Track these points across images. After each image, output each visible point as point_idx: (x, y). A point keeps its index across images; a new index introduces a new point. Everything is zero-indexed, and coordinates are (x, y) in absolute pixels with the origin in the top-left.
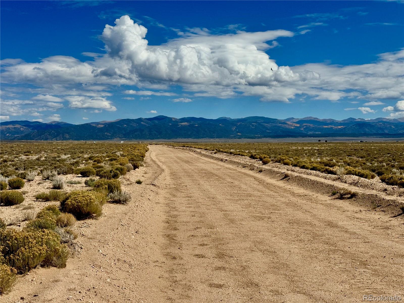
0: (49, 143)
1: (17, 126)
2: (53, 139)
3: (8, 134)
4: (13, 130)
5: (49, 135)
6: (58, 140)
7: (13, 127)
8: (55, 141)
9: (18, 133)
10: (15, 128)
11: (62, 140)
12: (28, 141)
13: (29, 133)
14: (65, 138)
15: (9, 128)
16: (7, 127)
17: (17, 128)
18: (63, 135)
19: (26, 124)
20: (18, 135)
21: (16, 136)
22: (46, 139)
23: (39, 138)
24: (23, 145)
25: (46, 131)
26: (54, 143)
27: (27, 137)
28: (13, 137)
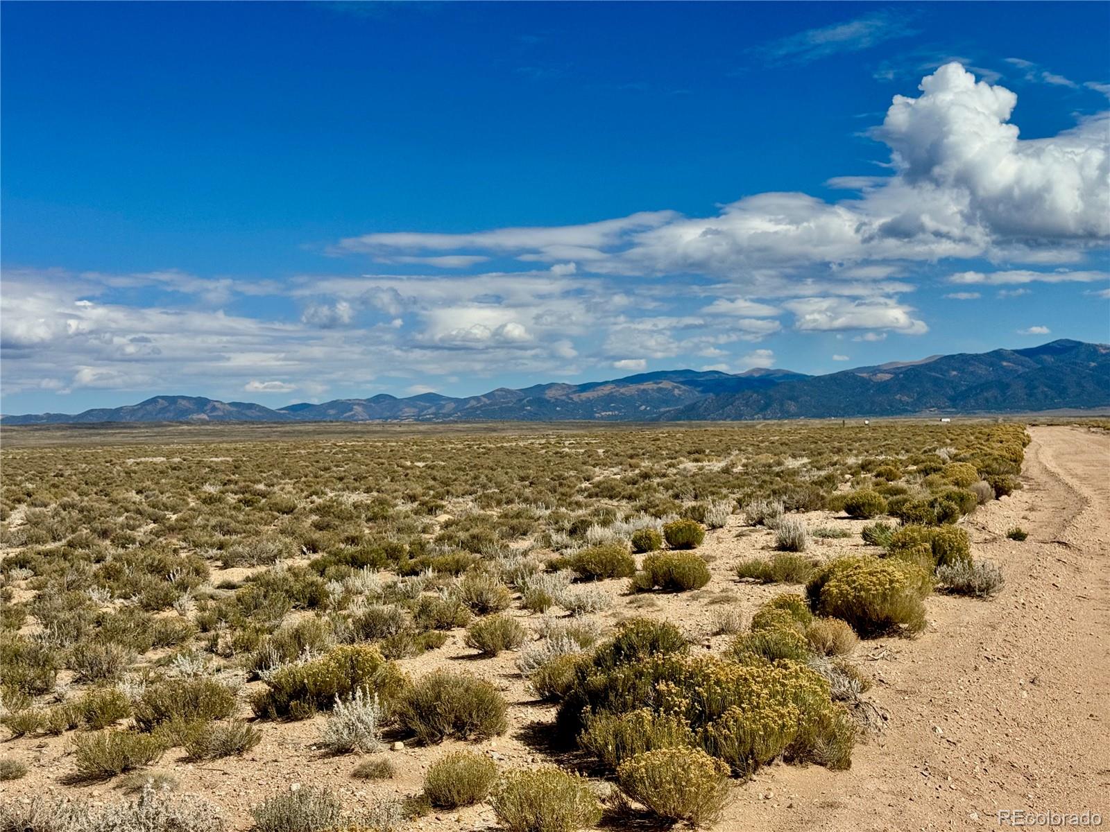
0: (747, 426)
1: (666, 384)
2: (756, 417)
3: (643, 407)
4: (656, 395)
5: (747, 405)
6: (768, 419)
7: (655, 386)
8: (761, 421)
9: (666, 402)
10: (660, 389)
11: (779, 419)
12: (693, 422)
13: (695, 401)
14: (788, 412)
15: (644, 390)
16: (642, 387)
17: (665, 389)
18: (782, 405)
19: (689, 378)
20: (668, 409)
21: (662, 410)
22: (739, 417)
23: (722, 414)
24: (680, 433)
25: (737, 396)
26: (758, 427)
27: (690, 413)
28: (655, 413)
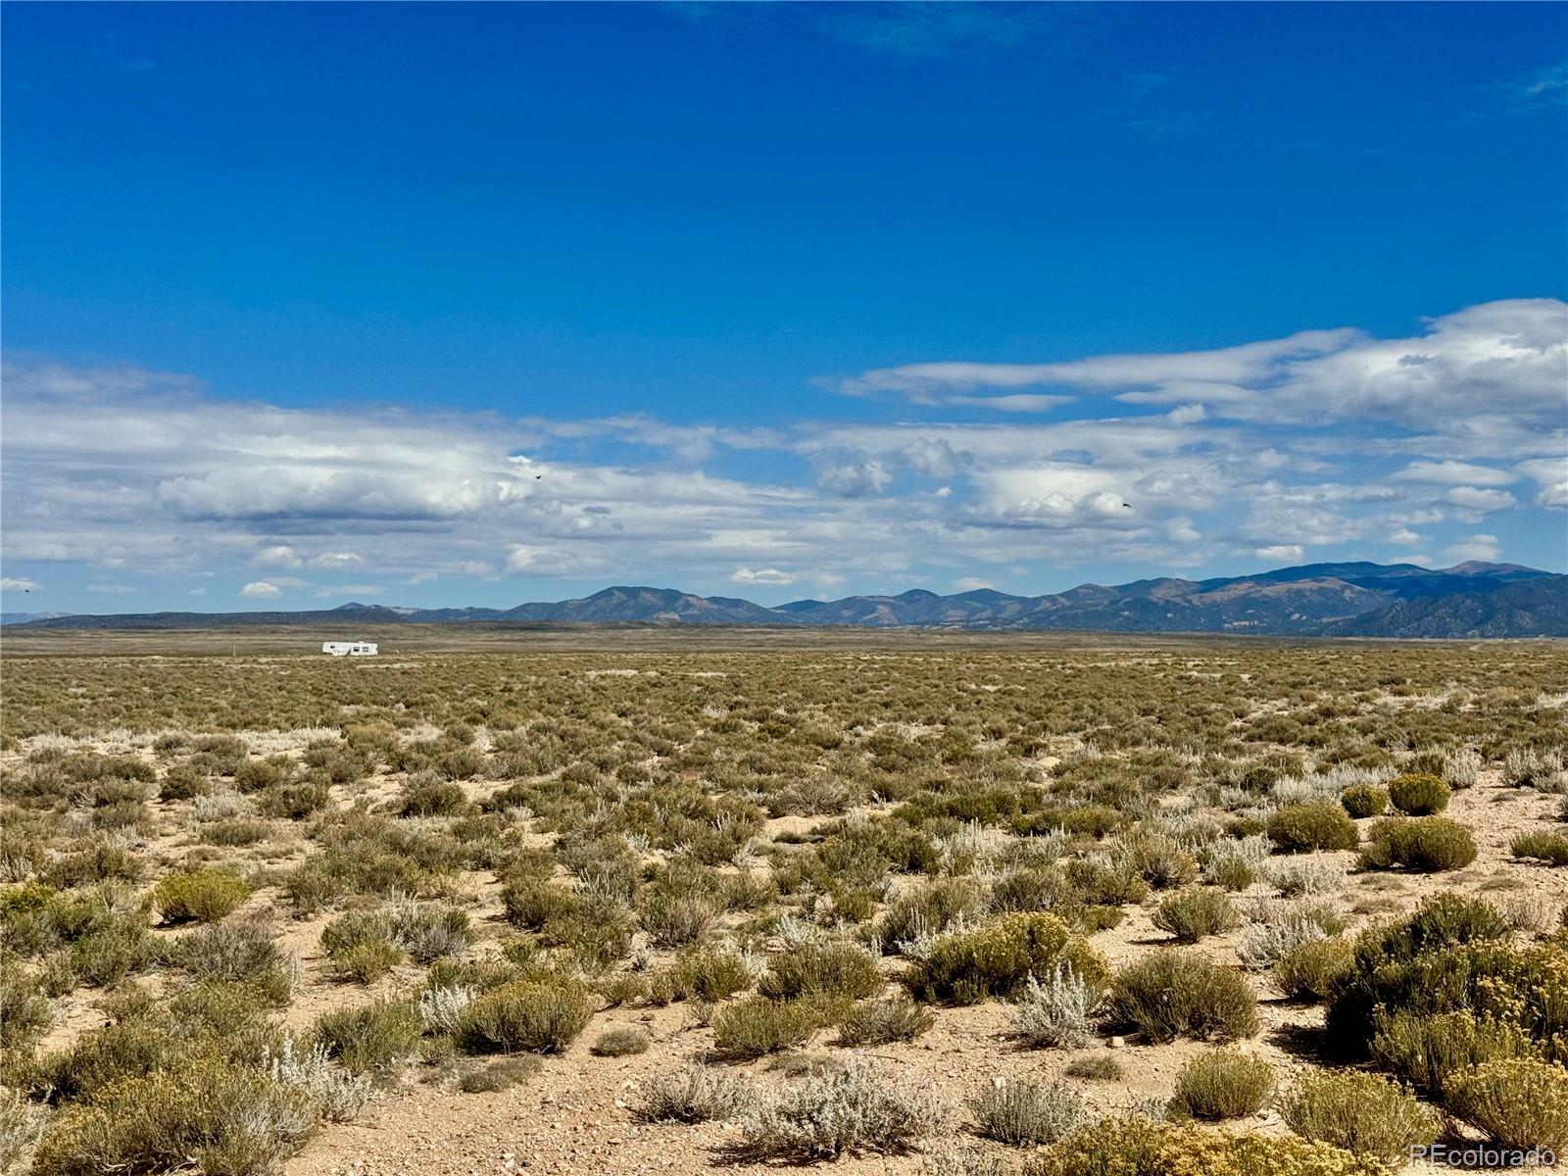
0: (1456, 646)
1: (1332, 583)
2: (1470, 633)
3: (1297, 616)
4: (1316, 598)
5: (1455, 615)
6: (1489, 637)
7: (1315, 585)
8: (1477, 640)
9: (1333, 611)
10: (1322, 591)
11: (1506, 637)
12: (1372, 639)
13: (1373, 609)
14: (1520, 628)
15: (1299, 590)
16: (1295, 586)
17: (1331, 590)
18: (1509, 616)
19: (1367, 575)
20: (1333, 619)
21: (1325, 620)
22: (1443, 633)
23: (1415, 629)
24: (1357, 657)
25: (1441, 602)
26: (1474, 648)
27: (1368, 624)
28: (1314, 625)
